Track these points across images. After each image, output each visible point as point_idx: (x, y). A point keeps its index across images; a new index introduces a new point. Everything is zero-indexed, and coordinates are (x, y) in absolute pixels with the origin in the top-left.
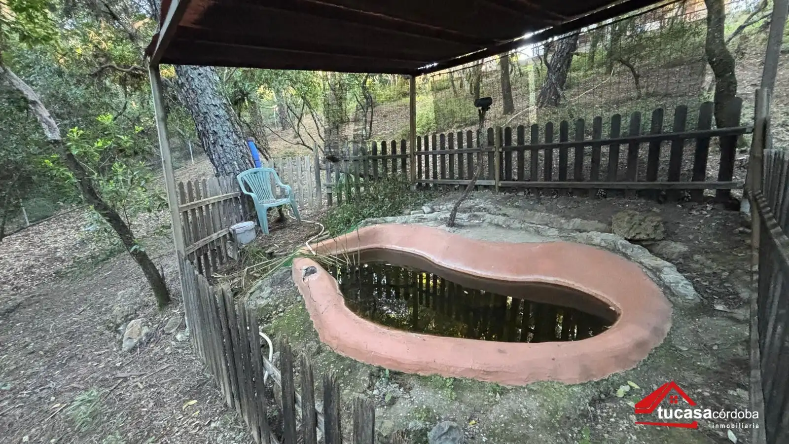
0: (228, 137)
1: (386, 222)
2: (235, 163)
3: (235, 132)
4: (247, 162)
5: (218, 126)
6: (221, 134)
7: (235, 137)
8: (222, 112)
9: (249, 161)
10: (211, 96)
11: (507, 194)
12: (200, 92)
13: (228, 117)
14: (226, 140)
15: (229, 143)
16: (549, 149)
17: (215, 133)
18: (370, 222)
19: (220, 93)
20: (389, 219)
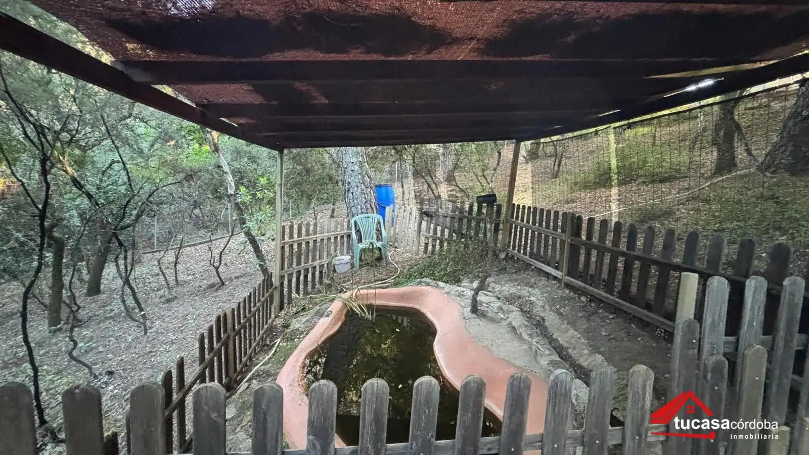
0: (357, 187)
1: (438, 286)
2: (359, 207)
3: (364, 183)
4: (368, 206)
5: (352, 178)
6: (353, 184)
7: (363, 186)
8: (356, 168)
9: (371, 206)
10: (351, 156)
11: (572, 293)
12: (345, 152)
13: (360, 172)
14: (355, 189)
15: (358, 192)
16: (615, 255)
17: (349, 183)
18: (424, 282)
19: (358, 153)
20: (441, 284)
